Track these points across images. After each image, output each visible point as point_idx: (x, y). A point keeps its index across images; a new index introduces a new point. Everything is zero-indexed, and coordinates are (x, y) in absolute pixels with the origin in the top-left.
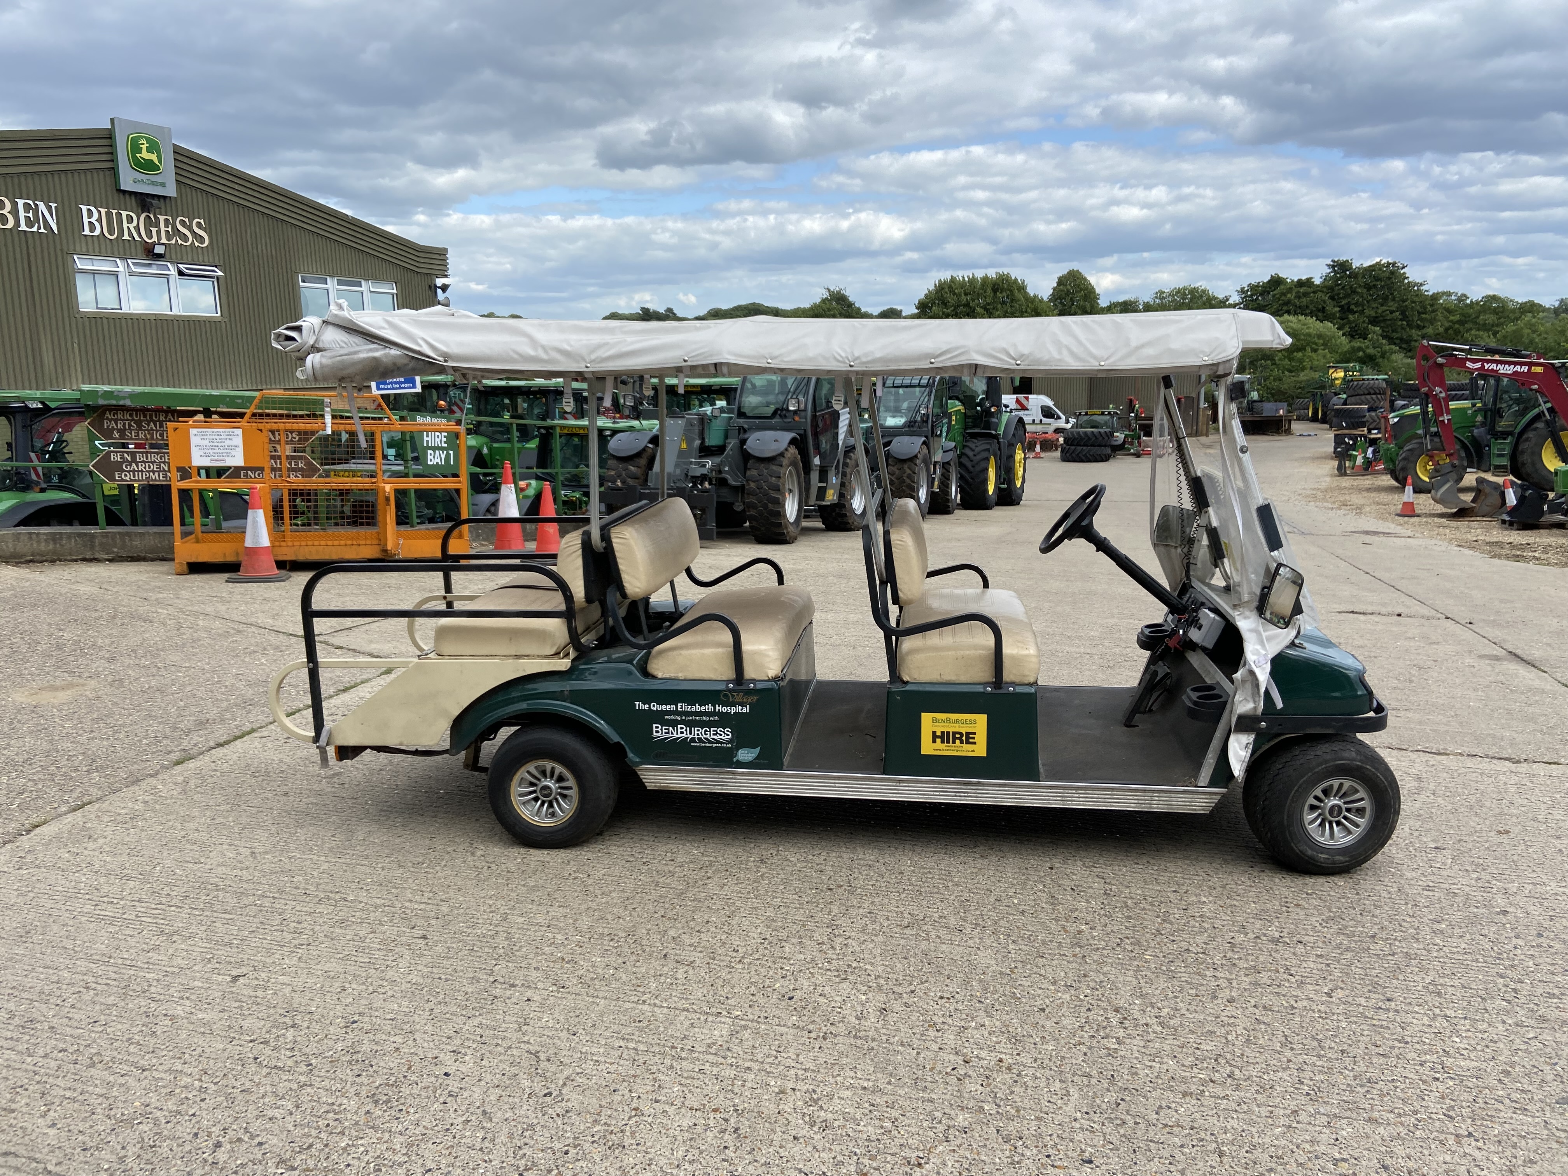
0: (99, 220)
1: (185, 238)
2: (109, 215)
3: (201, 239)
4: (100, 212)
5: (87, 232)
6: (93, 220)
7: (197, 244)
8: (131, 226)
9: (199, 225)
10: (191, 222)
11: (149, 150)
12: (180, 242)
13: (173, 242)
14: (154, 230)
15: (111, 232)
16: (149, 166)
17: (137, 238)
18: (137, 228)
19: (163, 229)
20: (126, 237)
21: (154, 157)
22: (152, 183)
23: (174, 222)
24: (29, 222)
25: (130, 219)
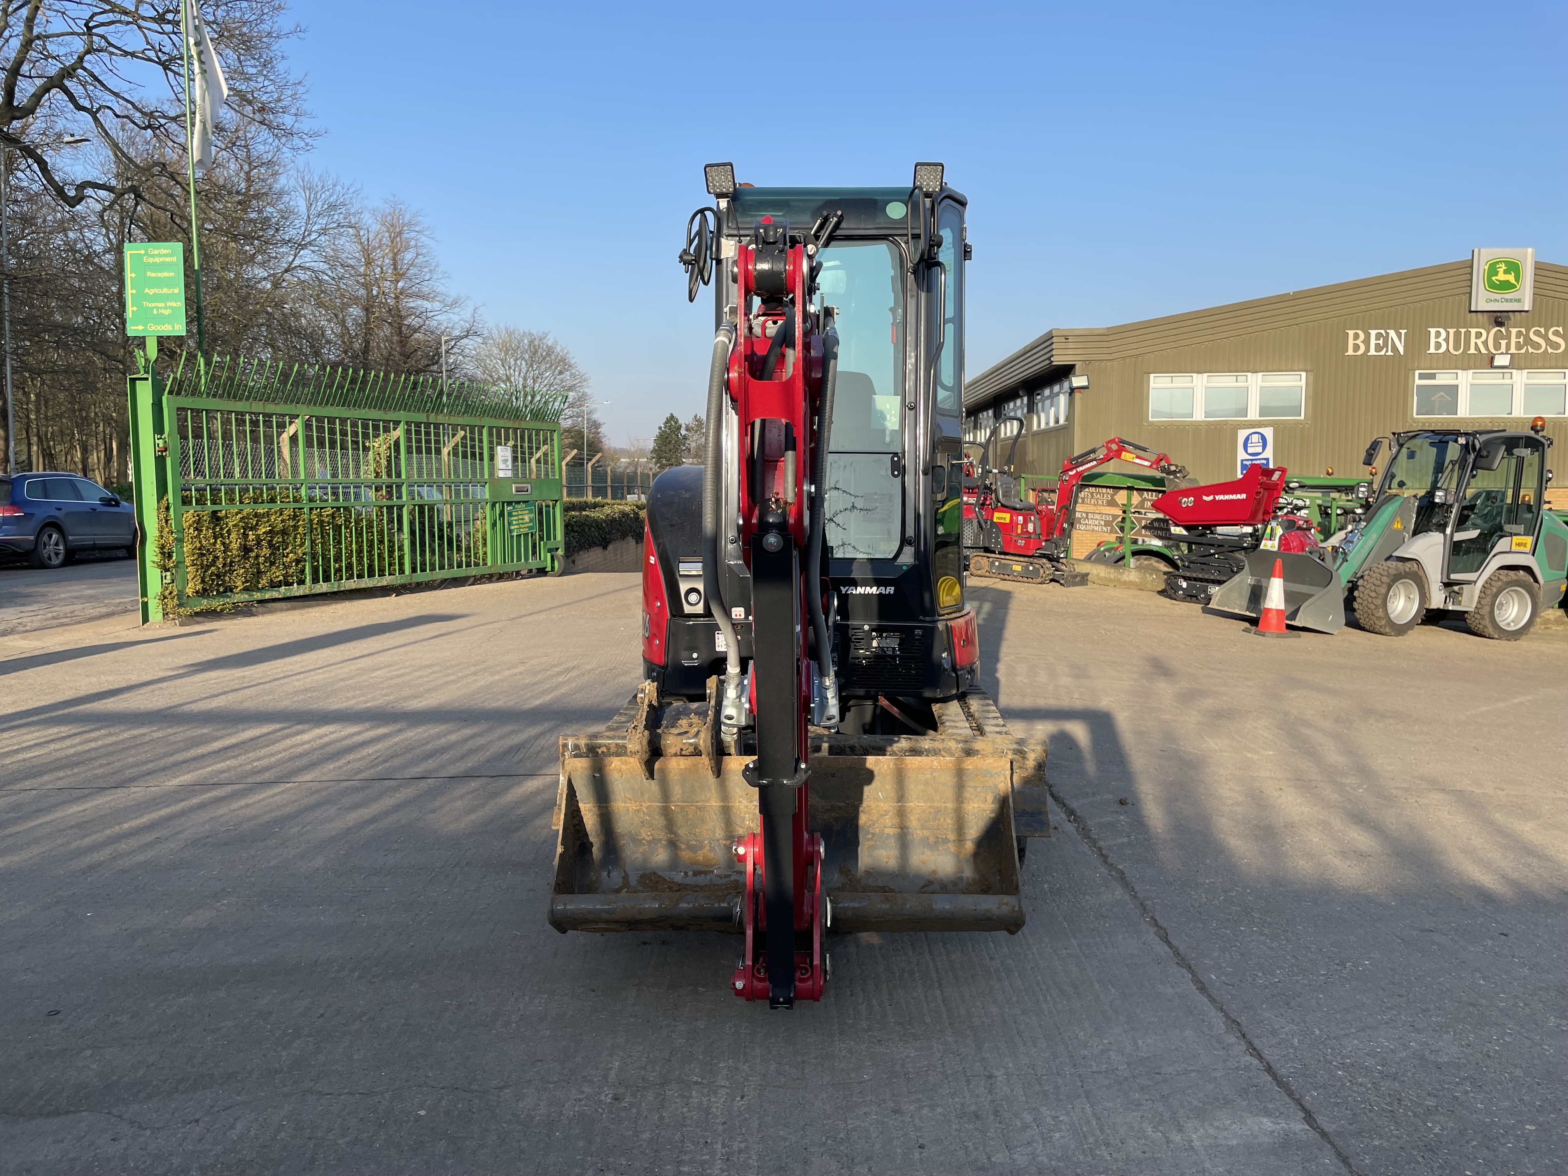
0: (1447, 340)
1: (1537, 346)
2: (1457, 335)
3: (1557, 346)
4: (1448, 333)
5: (1432, 350)
6: (1440, 340)
7: (1550, 350)
8: (1479, 342)
9: (1556, 333)
10: (1547, 331)
11: (1506, 272)
12: (1531, 350)
13: (1523, 351)
14: (1503, 343)
15: (1457, 348)
16: (1506, 286)
17: (1484, 351)
18: (1485, 343)
19: (1514, 340)
20: (1472, 351)
21: (1511, 278)
22: (1507, 300)
23: (1528, 331)
24: (1378, 348)
25: (1478, 336)
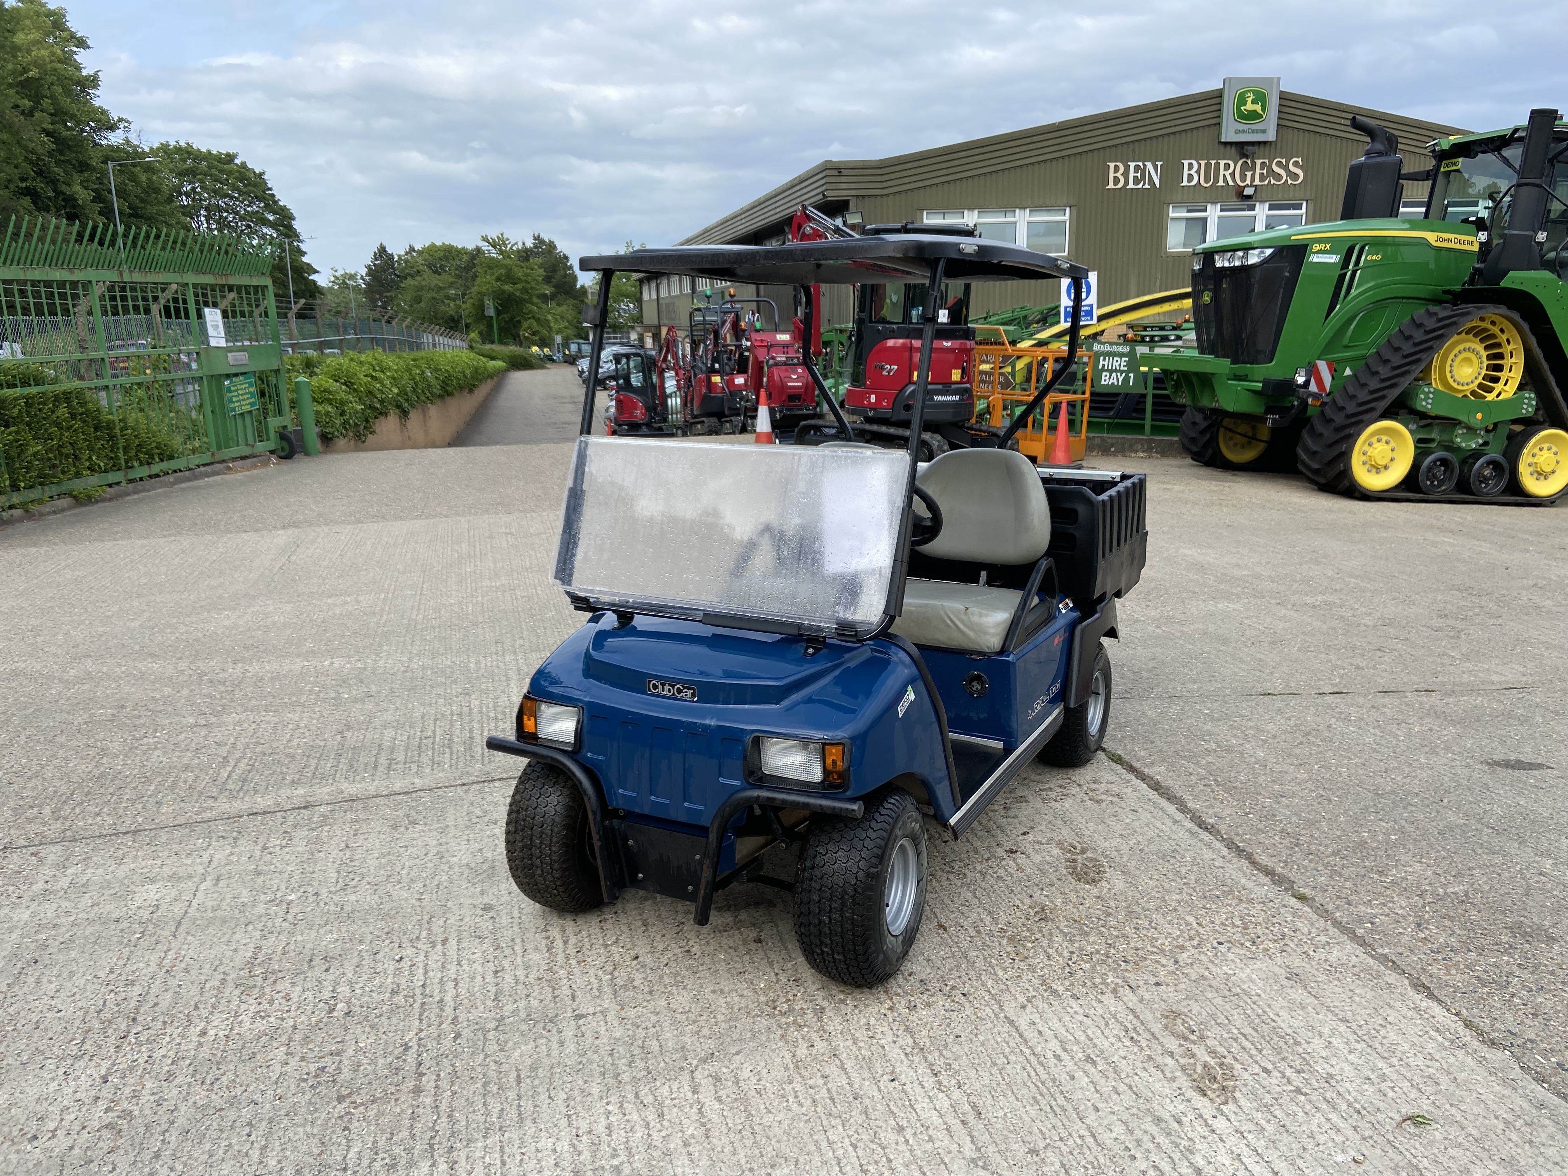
0: (1198, 172)
1: (1278, 177)
2: (1208, 165)
3: (1295, 176)
4: (1200, 165)
5: (1185, 183)
6: (1193, 172)
7: (1290, 182)
8: (1227, 173)
9: (1296, 163)
10: (1288, 163)
11: (1253, 102)
12: (1273, 182)
13: (1266, 182)
14: (1249, 174)
15: (1206, 181)
16: (1253, 116)
17: (1231, 183)
18: (1233, 175)
19: (1258, 172)
20: (1221, 183)
21: (1258, 108)
22: (1253, 131)
23: (1271, 164)
24: (1136, 181)
25: (1227, 167)
